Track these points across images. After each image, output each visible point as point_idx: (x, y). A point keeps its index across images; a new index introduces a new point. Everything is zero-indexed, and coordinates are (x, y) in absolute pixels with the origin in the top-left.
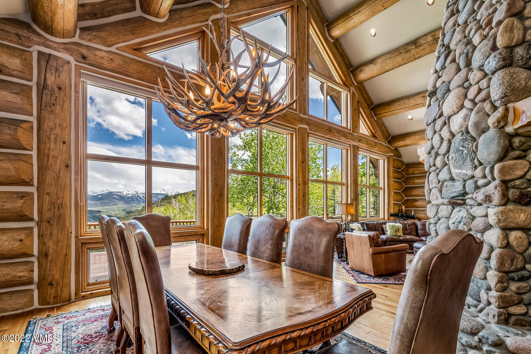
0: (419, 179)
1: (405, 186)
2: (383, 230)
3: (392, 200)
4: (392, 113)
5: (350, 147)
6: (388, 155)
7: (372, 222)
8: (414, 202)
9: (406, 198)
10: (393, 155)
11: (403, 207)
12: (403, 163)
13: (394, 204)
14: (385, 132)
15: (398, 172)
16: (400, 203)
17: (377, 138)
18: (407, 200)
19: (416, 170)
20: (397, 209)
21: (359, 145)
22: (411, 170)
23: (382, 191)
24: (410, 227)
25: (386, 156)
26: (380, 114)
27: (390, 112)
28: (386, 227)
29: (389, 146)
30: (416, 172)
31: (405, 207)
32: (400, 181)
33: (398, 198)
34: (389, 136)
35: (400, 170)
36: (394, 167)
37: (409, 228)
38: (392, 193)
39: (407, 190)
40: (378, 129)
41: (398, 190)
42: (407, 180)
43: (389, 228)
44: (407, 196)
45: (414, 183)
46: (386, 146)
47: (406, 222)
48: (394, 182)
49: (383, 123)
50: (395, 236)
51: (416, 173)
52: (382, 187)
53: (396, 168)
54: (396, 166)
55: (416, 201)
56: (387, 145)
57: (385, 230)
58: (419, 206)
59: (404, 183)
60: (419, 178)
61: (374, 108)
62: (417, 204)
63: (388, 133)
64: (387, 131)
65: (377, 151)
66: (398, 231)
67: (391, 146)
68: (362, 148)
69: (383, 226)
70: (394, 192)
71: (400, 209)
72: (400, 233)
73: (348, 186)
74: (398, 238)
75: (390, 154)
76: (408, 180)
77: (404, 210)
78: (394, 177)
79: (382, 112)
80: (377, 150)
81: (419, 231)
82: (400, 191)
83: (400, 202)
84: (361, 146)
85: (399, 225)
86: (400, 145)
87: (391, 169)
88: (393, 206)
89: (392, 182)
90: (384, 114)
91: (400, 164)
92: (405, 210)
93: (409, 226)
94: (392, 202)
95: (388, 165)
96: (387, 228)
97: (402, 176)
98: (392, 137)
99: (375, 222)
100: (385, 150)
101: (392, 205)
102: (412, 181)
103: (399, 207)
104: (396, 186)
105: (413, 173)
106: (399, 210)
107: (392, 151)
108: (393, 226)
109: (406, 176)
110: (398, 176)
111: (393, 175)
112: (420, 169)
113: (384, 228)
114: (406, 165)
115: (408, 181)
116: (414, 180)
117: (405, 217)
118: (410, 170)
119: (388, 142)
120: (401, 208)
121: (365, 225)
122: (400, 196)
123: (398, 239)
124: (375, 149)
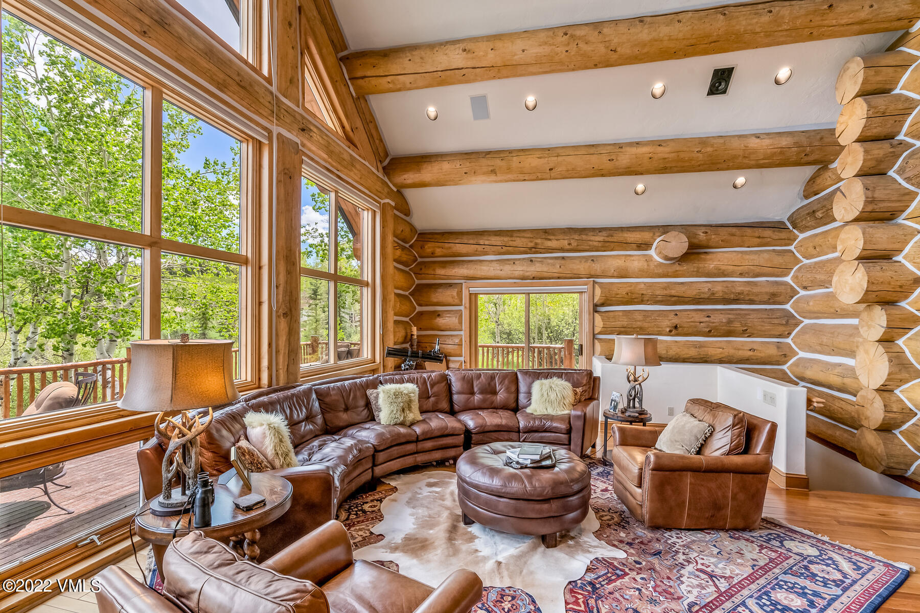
0: (444, 267)
1: (417, 282)
2: (368, 404)
3: (391, 313)
4: (393, 82)
5: (270, 139)
6: (382, 202)
7: (339, 384)
8: (435, 319)
9: (418, 309)
10: (393, 204)
11: (414, 329)
12: (413, 229)
13: (396, 322)
14: (377, 142)
15: (403, 248)
16: (407, 319)
17: (356, 146)
18: (421, 314)
19: (439, 247)
20: (401, 334)
21: (303, 145)
22: (429, 247)
23: (370, 289)
24: (435, 389)
25: (379, 203)
26: (363, 78)
27: (389, 79)
28: (377, 398)
29: (386, 179)
30: (438, 251)
31: (417, 330)
32: (407, 269)
33: (404, 307)
34: (387, 155)
35: (407, 246)
36: (395, 236)
37: (433, 391)
38: (392, 297)
39: (421, 291)
40: (359, 124)
41: (404, 290)
42: (421, 269)
43: (383, 400)
44: (420, 305)
45: (435, 277)
46: (378, 177)
47: (425, 375)
48: (396, 272)
49: (371, 115)
50: (402, 424)
51: (439, 254)
52: (370, 281)
53: (399, 239)
54: (399, 232)
55: (439, 315)
56: (380, 175)
57: (373, 407)
58: (442, 328)
59: (414, 273)
60: (444, 264)
61: (348, 58)
62: (441, 321)
63: (384, 147)
64: (381, 140)
65: (357, 182)
66: (410, 408)
67: (391, 182)
68: (312, 159)
69: (369, 392)
70: (396, 294)
71: (406, 333)
72: (414, 414)
73: (260, 268)
74: (409, 431)
75: (387, 201)
76: (423, 267)
77: (415, 337)
78: (396, 257)
79: (369, 73)
80: (356, 178)
81: (455, 397)
82: (407, 293)
83: (407, 316)
84: (310, 150)
85: (410, 388)
86: (409, 182)
87: (390, 238)
88: (394, 329)
89: (391, 270)
90: (374, 81)
91: (407, 230)
92: (417, 336)
93: (432, 386)
94: (392, 318)
95: (383, 227)
96: (381, 401)
97: (412, 258)
98: (392, 160)
99: (347, 383)
100: (377, 188)
101: (390, 325)
102: (431, 272)
103: (406, 329)
104: (400, 279)
105: (433, 255)
106: (406, 337)
107: (390, 194)
108: (397, 394)
109: (419, 260)
110: (405, 258)
111: (394, 254)
112: (447, 245)
113: (372, 398)
114: (419, 234)
115: (423, 271)
116: (434, 270)
117: (422, 357)
118: (426, 247)
119: (384, 168)
120: (409, 331)
121: (314, 396)
122: (408, 304)
123: (410, 435)
124: (352, 174)
